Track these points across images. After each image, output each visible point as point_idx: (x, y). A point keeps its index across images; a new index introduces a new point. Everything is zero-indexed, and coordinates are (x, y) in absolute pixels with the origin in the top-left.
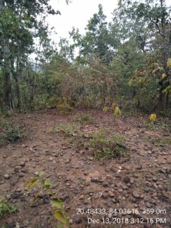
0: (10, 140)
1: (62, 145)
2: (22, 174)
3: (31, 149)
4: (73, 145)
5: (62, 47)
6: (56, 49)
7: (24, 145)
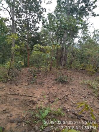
0: (61, 82)
1: (88, 92)
2: (66, 100)
3: (71, 89)
4: (95, 94)
5: (94, 34)
6: (90, 36)
7: (67, 86)
